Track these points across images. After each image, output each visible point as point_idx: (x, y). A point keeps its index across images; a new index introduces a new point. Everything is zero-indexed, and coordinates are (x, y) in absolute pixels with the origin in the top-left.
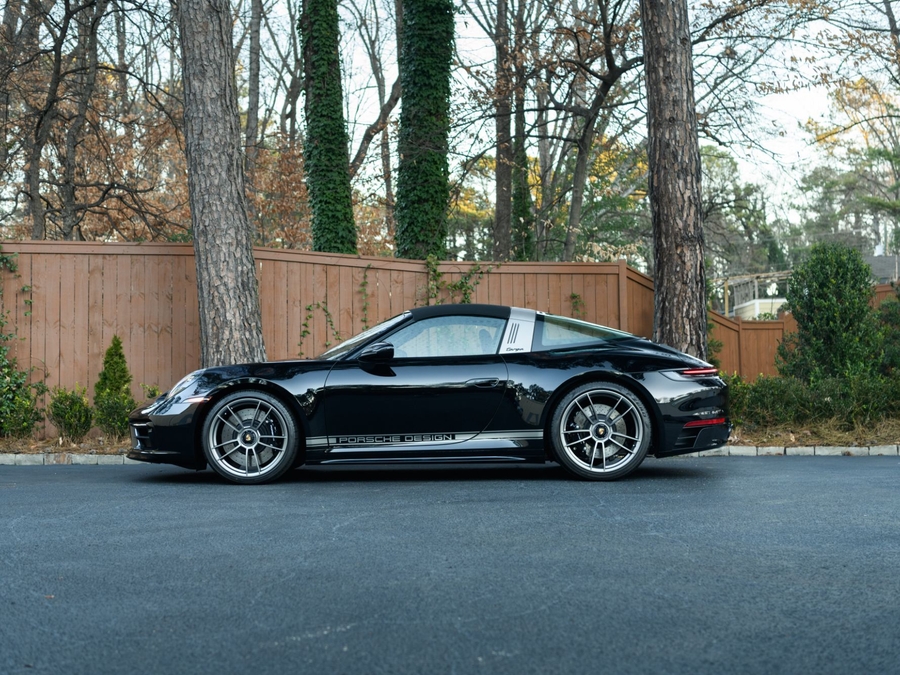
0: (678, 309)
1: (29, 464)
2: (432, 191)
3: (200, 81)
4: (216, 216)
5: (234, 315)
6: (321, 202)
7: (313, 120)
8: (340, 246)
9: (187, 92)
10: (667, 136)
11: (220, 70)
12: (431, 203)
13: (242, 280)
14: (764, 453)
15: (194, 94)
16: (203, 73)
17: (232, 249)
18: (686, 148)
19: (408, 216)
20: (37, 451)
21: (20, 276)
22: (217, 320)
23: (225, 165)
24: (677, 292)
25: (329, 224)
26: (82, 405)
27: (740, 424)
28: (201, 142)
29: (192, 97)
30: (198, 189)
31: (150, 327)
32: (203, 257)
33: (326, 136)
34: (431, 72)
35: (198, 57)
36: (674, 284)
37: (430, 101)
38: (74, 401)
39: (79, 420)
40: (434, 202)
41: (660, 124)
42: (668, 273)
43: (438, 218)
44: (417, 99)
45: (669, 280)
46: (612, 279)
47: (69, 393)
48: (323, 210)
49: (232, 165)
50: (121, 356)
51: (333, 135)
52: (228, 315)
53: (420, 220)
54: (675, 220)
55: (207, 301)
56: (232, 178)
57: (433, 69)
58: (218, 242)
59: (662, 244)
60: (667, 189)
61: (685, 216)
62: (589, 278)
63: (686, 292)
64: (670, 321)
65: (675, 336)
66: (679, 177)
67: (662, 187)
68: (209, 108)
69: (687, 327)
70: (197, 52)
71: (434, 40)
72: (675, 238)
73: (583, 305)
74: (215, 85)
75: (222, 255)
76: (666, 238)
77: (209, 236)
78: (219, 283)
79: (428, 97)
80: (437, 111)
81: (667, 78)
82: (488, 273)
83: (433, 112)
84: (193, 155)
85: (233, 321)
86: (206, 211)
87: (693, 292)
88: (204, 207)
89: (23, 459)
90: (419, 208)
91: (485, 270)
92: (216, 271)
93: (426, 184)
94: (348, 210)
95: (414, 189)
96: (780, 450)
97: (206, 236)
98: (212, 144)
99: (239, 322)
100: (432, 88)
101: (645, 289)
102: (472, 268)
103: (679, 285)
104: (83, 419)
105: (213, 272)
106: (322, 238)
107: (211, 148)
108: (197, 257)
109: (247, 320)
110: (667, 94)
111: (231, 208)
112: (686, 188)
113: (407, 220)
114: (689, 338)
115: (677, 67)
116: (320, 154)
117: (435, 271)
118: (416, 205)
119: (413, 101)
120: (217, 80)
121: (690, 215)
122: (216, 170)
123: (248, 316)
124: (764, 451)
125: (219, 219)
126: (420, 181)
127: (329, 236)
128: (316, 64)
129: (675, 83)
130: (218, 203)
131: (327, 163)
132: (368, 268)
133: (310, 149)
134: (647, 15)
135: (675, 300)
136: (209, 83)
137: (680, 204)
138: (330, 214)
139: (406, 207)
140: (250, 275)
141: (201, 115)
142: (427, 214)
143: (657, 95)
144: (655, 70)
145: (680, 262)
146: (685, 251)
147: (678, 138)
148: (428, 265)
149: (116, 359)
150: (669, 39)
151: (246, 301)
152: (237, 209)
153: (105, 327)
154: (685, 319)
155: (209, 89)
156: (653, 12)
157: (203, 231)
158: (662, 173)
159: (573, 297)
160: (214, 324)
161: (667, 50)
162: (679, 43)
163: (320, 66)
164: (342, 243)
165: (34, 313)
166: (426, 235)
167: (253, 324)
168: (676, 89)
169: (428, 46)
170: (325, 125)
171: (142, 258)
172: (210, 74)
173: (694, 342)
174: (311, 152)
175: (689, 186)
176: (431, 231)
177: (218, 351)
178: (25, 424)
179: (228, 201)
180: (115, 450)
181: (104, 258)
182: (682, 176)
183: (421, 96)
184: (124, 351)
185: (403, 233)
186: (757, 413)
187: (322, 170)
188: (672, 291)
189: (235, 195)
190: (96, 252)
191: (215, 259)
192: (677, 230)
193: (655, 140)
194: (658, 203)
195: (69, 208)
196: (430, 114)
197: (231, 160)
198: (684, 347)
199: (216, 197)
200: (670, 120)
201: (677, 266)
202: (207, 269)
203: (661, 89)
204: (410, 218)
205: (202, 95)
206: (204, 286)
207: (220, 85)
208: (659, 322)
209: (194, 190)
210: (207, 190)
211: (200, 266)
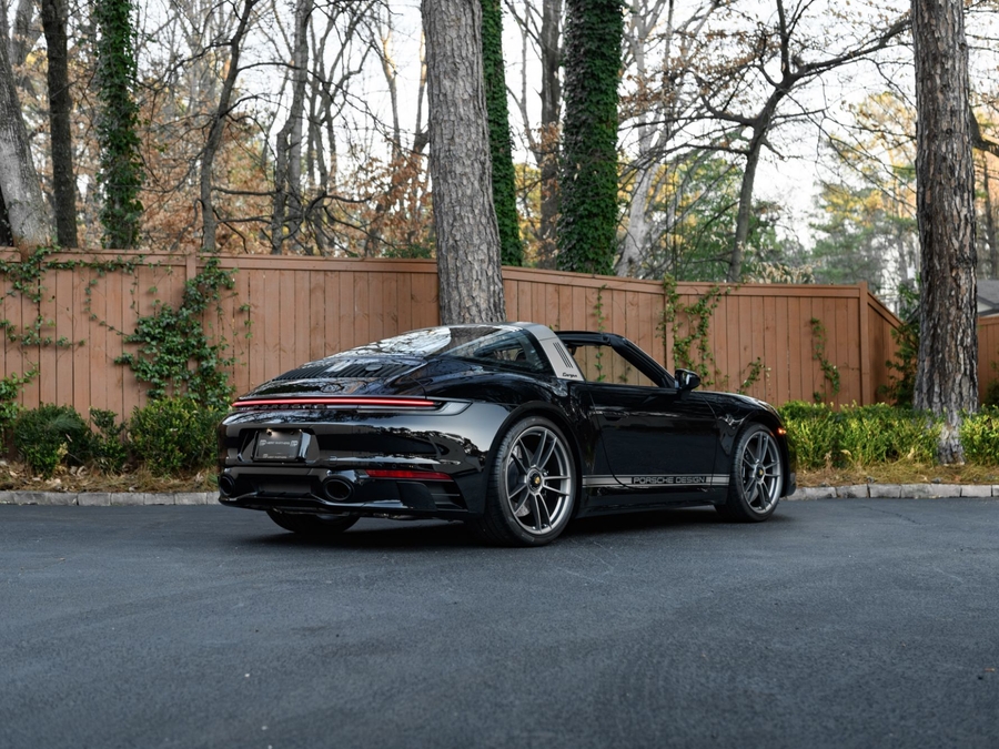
0: (952, 336)
2: (602, 205)
3: (452, 80)
4: (468, 230)
9: (436, 92)
10: (944, 149)
11: (472, 69)
12: (601, 218)
13: (494, 301)
15: (445, 95)
16: (455, 71)
17: (485, 266)
18: (964, 162)
19: (577, 231)
21: (237, 294)
23: (477, 173)
24: (951, 318)
28: (452, 148)
29: (441, 98)
30: (447, 199)
32: (452, 275)
34: (601, 75)
35: (449, 54)
36: (948, 309)
37: (601, 107)
40: (604, 217)
41: (935, 136)
42: (941, 297)
43: (608, 234)
44: (586, 104)
45: (942, 305)
46: (852, 304)
49: (484, 173)
53: (590, 236)
54: (950, 239)
56: (484, 188)
57: (603, 72)
58: (470, 259)
59: (934, 265)
60: (942, 207)
61: (961, 235)
62: (829, 301)
63: (960, 318)
64: (943, 351)
65: (949, 365)
66: (956, 195)
67: (937, 204)
68: (461, 110)
69: (961, 356)
70: (449, 48)
71: (605, 40)
72: (950, 260)
73: (824, 332)
74: (468, 85)
75: (474, 272)
76: (939, 260)
77: (461, 252)
78: (471, 303)
79: (598, 102)
80: (608, 118)
81: (945, 86)
82: (726, 295)
83: (604, 119)
84: (442, 162)
86: (457, 224)
87: (967, 319)
88: (455, 220)
90: (588, 223)
91: (723, 291)
92: (468, 291)
93: (596, 198)
94: (514, 225)
95: (583, 202)
97: (457, 251)
98: (465, 150)
100: (602, 92)
102: (711, 289)
103: (953, 311)
105: (464, 292)
107: (463, 155)
108: (444, 275)
110: (944, 104)
111: (484, 220)
112: (963, 206)
113: (576, 237)
114: (962, 368)
115: (956, 74)
117: (672, 293)
118: (585, 220)
119: (581, 107)
120: (470, 79)
121: (966, 235)
122: (468, 179)
125: (471, 233)
129: (953, 92)
130: (471, 216)
132: (603, 288)
134: (923, 18)
135: (949, 327)
136: (461, 83)
137: (956, 222)
139: (573, 223)
140: (501, 295)
141: (452, 118)
142: (597, 229)
143: (933, 105)
144: (931, 77)
145: (954, 286)
146: (960, 273)
147: (955, 151)
148: (664, 286)
150: (948, 44)
152: (488, 223)
153: (327, 351)
154: (959, 348)
155: (462, 89)
156: (930, 14)
157: (453, 247)
158: (937, 189)
159: (813, 322)
161: (945, 56)
162: (957, 48)
165: (252, 336)
166: (596, 254)
168: (955, 98)
169: (599, 47)
171: (365, 275)
172: (462, 72)
173: (968, 372)
175: (965, 203)
176: (602, 248)
179: (481, 213)
181: (326, 275)
183: (591, 101)
185: (570, 250)
188: (945, 317)
189: (487, 207)
190: (317, 268)
191: (466, 278)
192: (952, 251)
193: (929, 154)
194: (930, 221)
195: (279, 219)
196: (601, 121)
197: (484, 168)
198: (960, 376)
199: (468, 208)
200: (947, 132)
201: (951, 290)
202: (457, 288)
203: (937, 98)
204: (579, 234)
205: (453, 96)
206: (452, 307)
207: (472, 84)
208: (929, 351)
209: (442, 200)
210: (458, 201)
211: (448, 284)
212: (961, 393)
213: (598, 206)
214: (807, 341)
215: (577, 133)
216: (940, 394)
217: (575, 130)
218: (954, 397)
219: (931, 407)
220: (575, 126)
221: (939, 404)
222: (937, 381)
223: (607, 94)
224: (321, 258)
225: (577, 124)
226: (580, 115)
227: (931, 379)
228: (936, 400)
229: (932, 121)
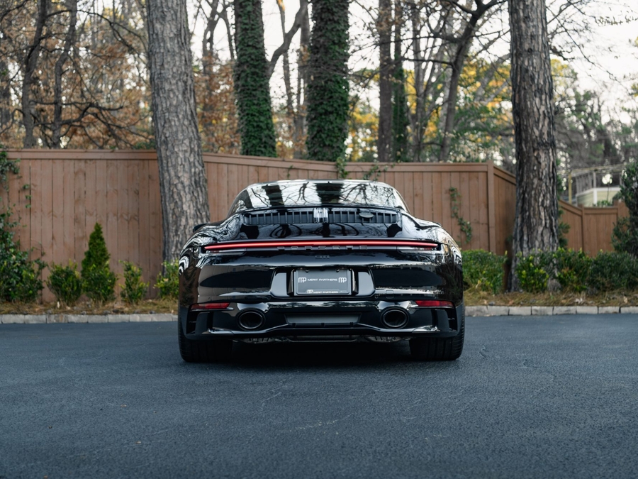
0: (535, 200)
1: (35, 322)
2: (335, 105)
3: (161, 24)
4: (174, 129)
5: (189, 206)
6: (248, 114)
7: (241, 49)
8: (263, 149)
9: (151, 33)
10: (526, 63)
11: (176, 15)
12: (335, 115)
13: (195, 180)
14: (604, 312)
15: (157, 34)
16: (164, 17)
17: (187, 155)
18: (542, 73)
19: (317, 125)
20: (40, 312)
21: (21, 177)
22: (176, 210)
23: (181, 89)
24: (534, 186)
25: (255, 132)
26: (75, 277)
27: (585, 289)
28: (162, 72)
29: (155, 36)
30: (160, 108)
31: (122, 216)
32: (165, 161)
33: (252, 62)
34: (335, 10)
35: (159, 5)
36: (532, 180)
37: (334, 33)
38: (69, 274)
39: (72, 289)
40: (338, 114)
41: (521, 54)
42: (527, 171)
43: (340, 126)
44: (324, 31)
45: (528, 177)
46: (482, 176)
47: (64, 268)
48: (250, 121)
49: (186, 89)
50: (102, 239)
51: (257, 61)
52: (184, 206)
53: (326, 128)
54: (532, 129)
55: (168, 195)
56: (186, 100)
57: (336, 7)
59: (522, 149)
60: (526, 105)
61: (540, 126)
62: (465, 175)
63: (541, 186)
64: (529, 210)
65: (533, 221)
66: (536, 96)
67: (523, 103)
68: (169, 45)
69: (542, 214)
72: (533, 144)
73: (459, 197)
74: (173, 27)
75: (179, 160)
76: (526, 144)
77: (170, 145)
78: (177, 181)
79: (332, 30)
80: (340, 41)
81: (526, 17)
82: (385, 171)
83: (336, 42)
84: (156, 82)
85: (188, 211)
86: (167, 125)
87: (547, 186)
88: (165, 123)
89: (30, 319)
90: (325, 119)
91: (382, 169)
92: (175, 173)
93: (331, 100)
94: (269, 121)
95: (322, 103)
96: (616, 309)
97: (167, 144)
98: (171, 73)
99: (193, 212)
100: (335, 22)
101: (508, 183)
102: (372, 168)
103: (536, 181)
104: (75, 288)
105: (172, 173)
106: (249, 144)
107: (170, 77)
108: (160, 162)
109: (199, 210)
110: (527, 31)
111: (186, 123)
112: (541, 104)
113: (316, 129)
114: (544, 222)
115: (534, 9)
116: (247, 76)
117: (343, 170)
118: (323, 117)
119: (320, 33)
120: (174, 23)
121: (544, 126)
122: (174, 93)
123: (199, 207)
124: (604, 310)
125: (177, 132)
126: (326, 97)
127: (254, 142)
128: (244, 4)
129: (533, 21)
130: (176, 119)
131: (253, 83)
132: (291, 168)
133: (239, 72)
135: (533, 192)
136: (168, 26)
137: (537, 117)
138: (255, 124)
139: (315, 118)
140: (201, 175)
141: (162, 51)
142: (332, 123)
143: (518, 31)
144: (517, 11)
145: (536, 162)
146: (541, 154)
147: (535, 65)
148: (337, 166)
149: (98, 241)
151: (198, 195)
152: (190, 124)
153: (88, 217)
154: (541, 208)
155: (169, 30)
157: (164, 141)
158: (523, 92)
159: (452, 190)
160: (174, 213)
163: (246, 6)
164: (265, 147)
165: (32, 206)
166: (331, 141)
167: (204, 214)
168: (534, 26)
170: (251, 54)
171: (115, 162)
172: (168, 18)
173: (548, 225)
174: (239, 75)
175: (544, 102)
176: (335, 137)
177: (177, 235)
178: (31, 292)
179: (184, 118)
180: (101, 312)
181: (86, 162)
182: (538, 95)
183: (327, 29)
184: (104, 235)
185: (313, 138)
186: (598, 281)
187: (248, 89)
188: (531, 186)
189: (189, 113)
190: (79, 158)
191: (174, 163)
192: (534, 137)
193: (517, 67)
194: (519, 116)
195: (57, 123)
196: (334, 43)
197: (186, 85)
198: (540, 229)
199: (174, 114)
200: (528, 51)
201: (534, 166)
202: (168, 171)
203: (521, 26)
204: (319, 126)
205: (162, 35)
206: (165, 184)
207: (176, 27)
208: (520, 210)
209: (157, 109)
210: (167, 109)
211: (162, 168)
212: (542, 241)
213: (332, 106)
214: (446, 204)
215: (318, 52)
216: (528, 242)
217: (316, 50)
218: (537, 243)
219: (522, 251)
220: (317, 48)
221: (527, 249)
222: (525, 232)
223: (339, 23)
224: (82, 150)
225: (318, 46)
226: (319, 39)
227: (522, 231)
228: (525, 246)
229: (518, 43)
